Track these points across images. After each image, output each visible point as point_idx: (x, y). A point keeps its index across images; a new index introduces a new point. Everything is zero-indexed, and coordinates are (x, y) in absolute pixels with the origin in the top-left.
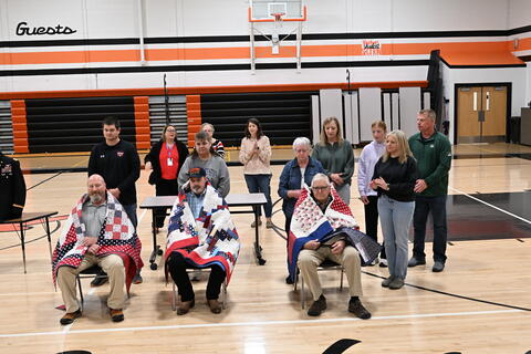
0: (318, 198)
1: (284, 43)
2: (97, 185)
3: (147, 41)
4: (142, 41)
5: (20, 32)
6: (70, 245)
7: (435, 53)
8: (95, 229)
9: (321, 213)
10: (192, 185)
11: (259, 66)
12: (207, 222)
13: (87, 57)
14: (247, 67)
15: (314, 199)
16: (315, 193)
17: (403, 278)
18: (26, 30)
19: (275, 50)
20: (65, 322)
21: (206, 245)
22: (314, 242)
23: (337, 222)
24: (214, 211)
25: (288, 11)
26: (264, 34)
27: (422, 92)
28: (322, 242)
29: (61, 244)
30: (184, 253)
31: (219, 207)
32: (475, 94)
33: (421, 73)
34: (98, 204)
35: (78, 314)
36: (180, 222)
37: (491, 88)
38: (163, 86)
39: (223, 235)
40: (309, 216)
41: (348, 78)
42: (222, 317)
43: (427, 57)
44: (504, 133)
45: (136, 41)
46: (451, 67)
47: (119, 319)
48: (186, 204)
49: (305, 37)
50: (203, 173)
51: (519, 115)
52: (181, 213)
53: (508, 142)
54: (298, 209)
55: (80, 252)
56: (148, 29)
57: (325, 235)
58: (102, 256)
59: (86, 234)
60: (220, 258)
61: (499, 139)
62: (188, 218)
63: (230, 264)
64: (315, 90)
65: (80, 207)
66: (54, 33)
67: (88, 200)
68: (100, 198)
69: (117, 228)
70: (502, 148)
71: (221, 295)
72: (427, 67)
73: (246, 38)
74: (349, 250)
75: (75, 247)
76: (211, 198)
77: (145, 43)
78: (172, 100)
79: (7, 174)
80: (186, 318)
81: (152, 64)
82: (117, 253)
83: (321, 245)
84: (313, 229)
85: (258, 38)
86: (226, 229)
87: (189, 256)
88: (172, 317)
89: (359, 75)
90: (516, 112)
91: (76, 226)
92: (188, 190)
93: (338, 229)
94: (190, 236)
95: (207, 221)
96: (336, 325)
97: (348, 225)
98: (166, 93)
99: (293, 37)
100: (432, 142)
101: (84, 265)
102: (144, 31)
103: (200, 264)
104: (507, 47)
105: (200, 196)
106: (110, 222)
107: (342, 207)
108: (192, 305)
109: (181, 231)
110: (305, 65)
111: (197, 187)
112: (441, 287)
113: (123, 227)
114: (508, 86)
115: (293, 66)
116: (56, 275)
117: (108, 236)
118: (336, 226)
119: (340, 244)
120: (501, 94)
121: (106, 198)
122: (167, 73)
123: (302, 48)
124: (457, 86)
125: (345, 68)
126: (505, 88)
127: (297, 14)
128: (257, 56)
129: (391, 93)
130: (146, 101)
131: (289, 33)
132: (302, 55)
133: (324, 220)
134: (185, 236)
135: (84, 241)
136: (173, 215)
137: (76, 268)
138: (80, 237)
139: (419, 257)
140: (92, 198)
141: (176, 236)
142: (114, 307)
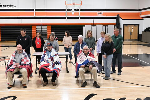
0: (85, 53)
1: (75, 12)
3: (36, 10)
6: (11, 65)
7: (118, 15)
8: (19, 61)
9: (86, 57)
10: (48, 48)
11: (68, 18)
12: (52, 59)
13: (19, 14)
14: (65, 18)
15: (84, 53)
16: (84, 51)
17: (109, 77)
19: (73, 13)
20: (9, 88)
21: (52, 66)
22: (84, 65)
24: (54, 56)
25: (77, 2)
26: (70, 9)
27: (114, 26)
28: (86, 65)
29: (8, 65)
30: (45, 68)
31: (56, 55)
32: (129, 27)
33: (114, 21)
34: (20, 53)
35: (13, 86)
36: (44, 59)
37: (134, 26)
38: (40, 23)
39: (57, 63)
40: (82, 58)
41: (93, 22)
42: (56, 87)
43: (116, 16)
45: (33, 10)
46: (123, 19)
47: (25, 87)
48: (46, 54)
49: (81, 10)
50: (51, 45)
52: (45, 56)
53: (138, 41)
54: (79, 56)
55: (14, 67)
57: (87, 63)
58: (20, 69)
59: (16, 62)
61: (136, 40)
62: (47, 58)
63: (59, 71)
64: (84, 25)
65: (14, 54)
68: (21, 51)
69: (25, 60)
70: (136, 43)
71: (56, 81)
72: (116, 19)
73: (65, 10)
74: (94, 68)
75: (12, 66)
76: (53, 52)
78: (43, 27)
80: (45, 87)
82: (25, 68)
83: (85, 66)
84: (83, 62)
85: (68, 10)
86: (58, 61)
87: (47, 69)
88: (41, 87)
89: (96, 21)
90: (140, 33)
91: (13, 60)
92: (47, 50)
93: (91, 62)
94: (47, 63)
96: (90, 90)
97: (94, 61)
98: (41, 25)
99: (78, 10)
100: (118, 37)
101: (15, 71)
102: (35, 7)
103: (50, 71)
104: (138, 14)
105: (50, 51)
106: (23, 58)
107: (92, 55)
109: (44, 62)
110: (81, 18)
111: (49, 49)
112: (120, 79)
113: (27, 60)
114: (138, 25)
115: (78, 18)
116: (6, 74)
117: (23, 63)
118: (90, 61)
119: (91, 66)
120: (137, 27)
121: (22, 52)
122: (42, 19)
123: (81, 13)
124: (124, 25)
125: (93, 19)
126: (137, 26)
127: (79, 3)
128: (67, 15)
129: (105, 26)
130: (35, 27)
131: (77, 9)
132: (80, 15)
133: (87, 59)
134: (45, 63)
135: (15, 64)
136: (42, 57)
137: (12, 72)
138: (14, 63)
139: (114, 71)
140: (18, 51)
141: (43, 63)
142: (24, 84)
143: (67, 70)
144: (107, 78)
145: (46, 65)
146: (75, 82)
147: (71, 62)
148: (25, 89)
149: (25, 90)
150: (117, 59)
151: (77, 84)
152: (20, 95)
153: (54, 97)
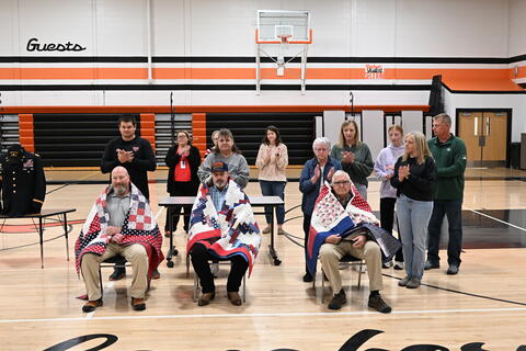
1: (289, 65)
2: (121, 177)
3: (155, 60)
4: (150, 60)
5: (31, 47)
6: (94, 233)
7: (437, 79)
8: (119, 218)
9: (342, 208)
10: (215, 179)
11: (264, 87)
12: (230, 216)
13: (96, 74)
14: (253, 87)
15: (335, 195)
17: (420, 278)
18: (36, 47)
19: (280, 72)
20: (87, 309)
21: (229, 238)
22: (336, 237)
23: (358, 218)
24: (236, 205)
25: (295, 33)
26: (271, 56)
27: (424, 116)
28: (344, 236)
29: (85, 233)
30: (207, 244)
31: (241, 202)
32: (476, 119)
33: (423, 98)
34: (121, 195)
35: (99, 303)
36: (203, 215)
37: (492, 114)
38: (169, 104)
39: (245, 228)
40: (330, 211)
41: (352, 101)
42: (243, 309)
43: (429, 82)
44: (504, 159)
45: (144, 60)
46: (453, 92)
47: (141, 308)
48: (209, 197)
49: (310, 60)
50: (225, 168)
51: (519, 141)
52: (205, 207)
53: (508, 167)
54: (318, 205)
55: (104, 240)
56: (156, 48)
57: (346, 229)
58: (125, 245)
59: (110, 223)
60: (242, 249)
61: (500, 164)
62: (211, 211)
63: (253, 256)
64: (319, 111)
65: (104, 197)
66: (64, 49)
67: (112, 191)
68: (124, 189)
69: (140, 219)
70: (503, 172)
72: (429, 92)
73: (252, 60)
74: (370, 244)
75: (99, 236)
76: (233, 193)
77: (153, 61)
78: (177, 118)
79: (29, 169)
80: (207, 309)
81: (159, 82)
82: (139, 242)
83: (342, 240)
84: (334, 224)
85: (264, 60)
86: (247, 223)
87: (212, 247)
88: (193, 307)
89: (362, 99)
90: (516, 138)
91: (100, 216)
92: (211, 184)
93: (358, 225)
94: (212, 229)
95: (229, 214)
96: (357, 318)
97: (368, 221)
98: (172, 111)
99: (298, 60)
100: (448, 145)
101: (107, 254)
102: (153, 50)
103: (223, 255)
104: (507, 75)
105: (223, 190)
106: (134, 212)
107: (363, 204)
108: (212, 298)
109: (204, 223)
110: (309, 87)
111: (220, 181)
112: (458, 287)
113: (146, 217)
114: (509, 112)
115: (298, 88)
116: (79, 264)
117: (132, 226)
118: (357, 221)
119: (361, 238)
120: (503, 118)
121: (130, 190)
122: (173, 92)
123: (307, 70)
124: (459, 111)
125: (349, 92)
126: (505, 114)
127: (303, 36)
128: (262, 77)
129: (393, 116)
130: (152, 118)
131: (294, 56)
132: (306, 77)
133: (345, 215)
134: (207, 228)
135: (108, 230)
136: (194, 208)
137: (100, 255)
138: (104, 226)
139: (434, 262)
140: (116, 190)
141: (199, 228)
142: (136, 296)
143: (275, 257)
144: (412, 282)
145: (211, 236)
146: (304, 295)
147: (281, 233)
148: (141, 313)
149: (140, 316)
150: (446, 219)
151: (311, 299)
152: (130, 332)
153: (240, 338)
